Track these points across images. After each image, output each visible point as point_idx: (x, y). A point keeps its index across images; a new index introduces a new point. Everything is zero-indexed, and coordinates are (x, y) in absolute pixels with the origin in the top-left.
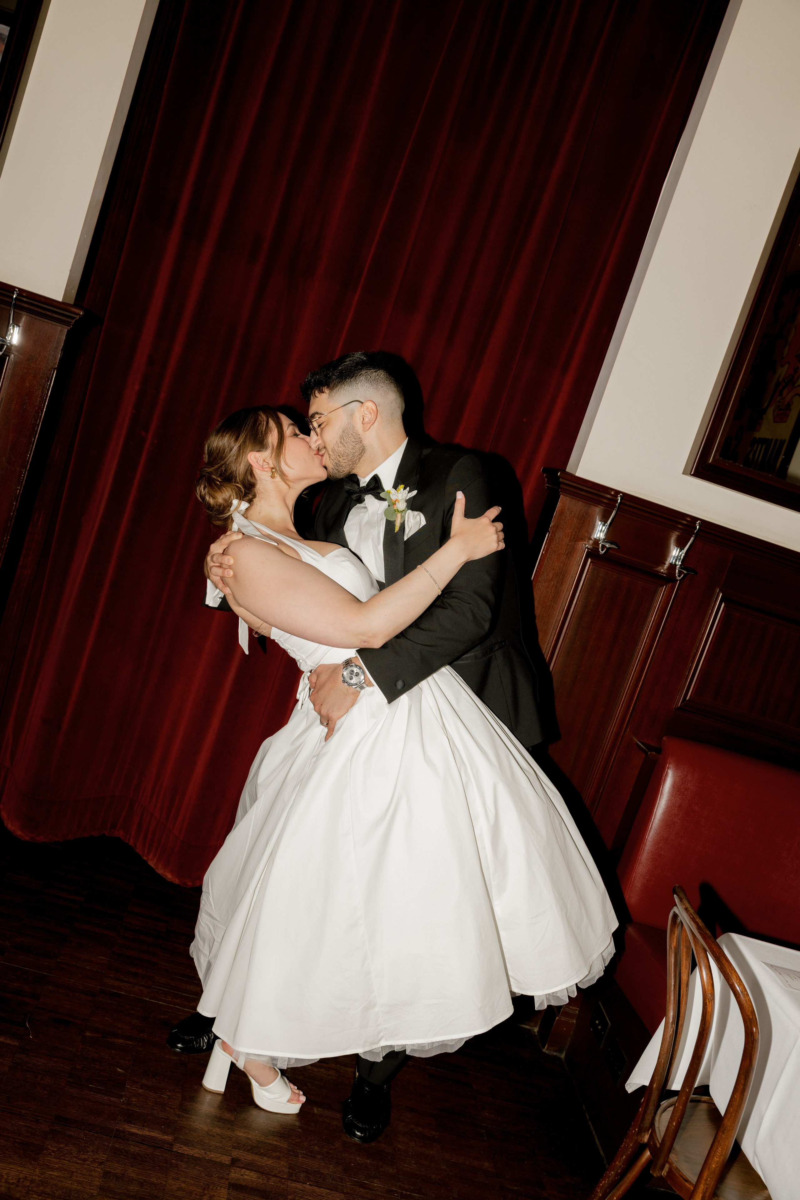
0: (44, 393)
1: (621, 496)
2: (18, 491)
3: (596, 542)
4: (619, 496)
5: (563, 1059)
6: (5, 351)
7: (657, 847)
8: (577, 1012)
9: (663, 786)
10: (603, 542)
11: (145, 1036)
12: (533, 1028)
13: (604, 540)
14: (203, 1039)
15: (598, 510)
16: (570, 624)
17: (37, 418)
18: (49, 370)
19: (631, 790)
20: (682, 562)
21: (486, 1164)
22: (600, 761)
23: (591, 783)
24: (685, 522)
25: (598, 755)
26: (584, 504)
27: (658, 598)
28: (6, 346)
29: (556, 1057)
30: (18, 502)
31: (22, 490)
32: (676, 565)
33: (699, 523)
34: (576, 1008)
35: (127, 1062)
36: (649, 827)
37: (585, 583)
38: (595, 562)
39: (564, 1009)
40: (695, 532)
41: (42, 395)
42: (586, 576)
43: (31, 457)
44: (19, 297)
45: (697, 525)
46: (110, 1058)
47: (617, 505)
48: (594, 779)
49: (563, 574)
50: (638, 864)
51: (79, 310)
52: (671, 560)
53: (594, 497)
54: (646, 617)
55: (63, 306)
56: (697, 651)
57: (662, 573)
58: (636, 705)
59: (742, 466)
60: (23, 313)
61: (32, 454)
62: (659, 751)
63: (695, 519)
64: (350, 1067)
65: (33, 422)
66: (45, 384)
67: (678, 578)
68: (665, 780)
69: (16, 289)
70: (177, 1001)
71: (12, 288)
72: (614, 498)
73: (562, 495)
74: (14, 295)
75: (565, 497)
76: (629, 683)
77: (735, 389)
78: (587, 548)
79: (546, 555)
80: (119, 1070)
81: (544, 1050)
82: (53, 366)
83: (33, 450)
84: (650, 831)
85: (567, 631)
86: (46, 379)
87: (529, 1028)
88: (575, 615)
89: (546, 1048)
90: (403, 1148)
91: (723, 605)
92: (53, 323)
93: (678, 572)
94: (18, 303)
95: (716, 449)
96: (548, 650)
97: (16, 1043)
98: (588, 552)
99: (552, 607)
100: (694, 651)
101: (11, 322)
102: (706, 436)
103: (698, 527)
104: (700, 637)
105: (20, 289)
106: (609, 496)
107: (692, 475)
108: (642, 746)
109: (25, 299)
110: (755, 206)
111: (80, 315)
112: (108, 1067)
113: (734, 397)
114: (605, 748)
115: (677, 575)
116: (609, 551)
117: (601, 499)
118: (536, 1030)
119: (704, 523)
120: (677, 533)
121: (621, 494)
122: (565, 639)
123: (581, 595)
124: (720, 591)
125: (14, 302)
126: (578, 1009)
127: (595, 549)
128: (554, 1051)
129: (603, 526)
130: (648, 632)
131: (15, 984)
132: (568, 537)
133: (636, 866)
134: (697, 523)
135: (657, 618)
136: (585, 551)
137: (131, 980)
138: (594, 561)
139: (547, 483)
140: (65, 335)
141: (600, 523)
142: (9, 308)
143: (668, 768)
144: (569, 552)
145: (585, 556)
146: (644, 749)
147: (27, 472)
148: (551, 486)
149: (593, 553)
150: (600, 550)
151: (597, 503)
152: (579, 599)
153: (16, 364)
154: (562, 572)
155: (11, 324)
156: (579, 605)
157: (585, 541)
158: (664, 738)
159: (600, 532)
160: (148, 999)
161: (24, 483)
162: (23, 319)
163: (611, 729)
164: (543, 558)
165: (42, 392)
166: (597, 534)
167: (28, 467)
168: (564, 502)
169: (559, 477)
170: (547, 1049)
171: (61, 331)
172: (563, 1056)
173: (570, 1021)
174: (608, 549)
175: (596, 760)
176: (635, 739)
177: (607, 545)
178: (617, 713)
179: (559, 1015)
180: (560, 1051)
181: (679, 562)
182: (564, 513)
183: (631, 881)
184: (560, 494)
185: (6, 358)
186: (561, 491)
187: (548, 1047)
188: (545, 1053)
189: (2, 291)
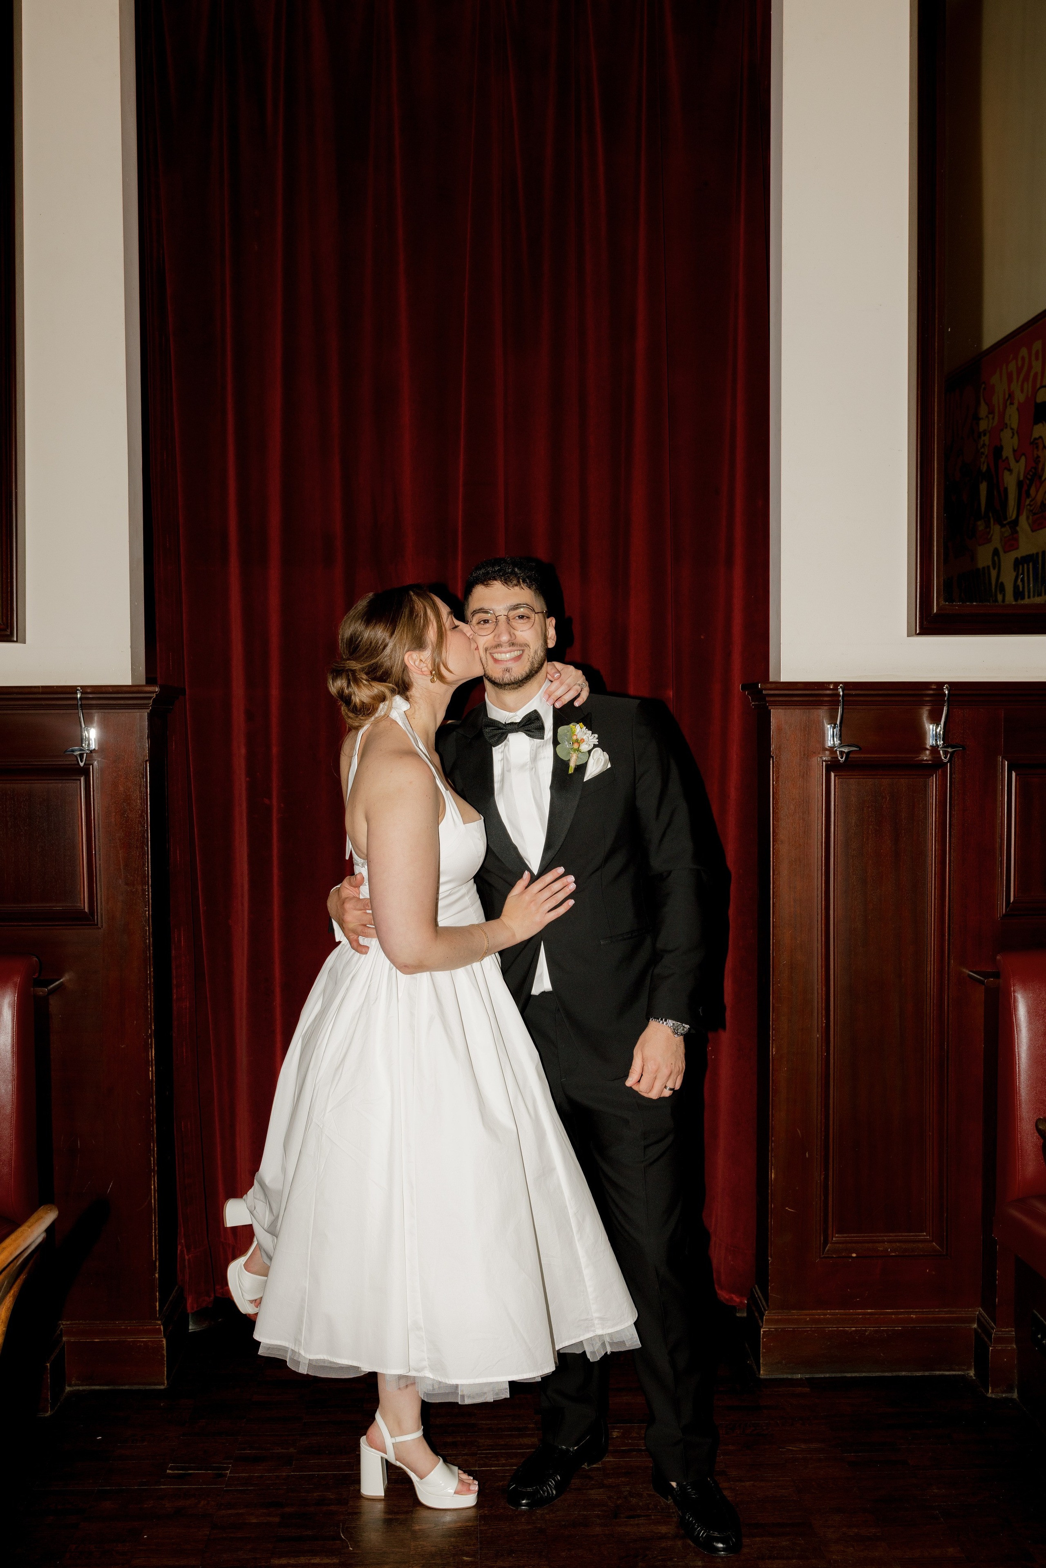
0: (143, 792)
1: (841, 687)
2: (147, 913)
3: (832, 750)
4: (839, 687)
5: (1018, 1400)
6: (86, 760)
7: (1036, 1093)
8: (1014, 1333)
9: (1015, 1016)
10: (839, 748)
11: (487, 1512)
12: (966, 1372)
13: (841, 745)
14: (549, 1485)
15: (822, 713)
16: (836, 858)
17: (143, 823)
18: (141, 765)
19: (983, 1034)
20: (943, 740)
21: (951, 1550)
22: (932, 1011)
23: (930, 1042)
24: (931, 692)
25: (926, 1005)
26: (802, 711)
27: (931, 792)
28: (85, 754)
29: (1006, 1399)
30: (151, 926)
31: (150, 910)
32: (938, 746)
33: (947, 687)
34: (1010, 1329)
35: (472, 1547)
36: (1016, 1071)
37: (837, 803)
38: (840, 774)
39: (995, 1334)
40: (946, 699)
41: (142, 795)
42: (835, 794)
43: (150, 870)
44: (84, 696)
45: (945, 690)
46: (451, 1547)
47: (840, 699)
48: (931, 1035)
49: (806, 802)
50: (1019, 1121)
51: (154, 686)
52: (930, 742)
53: (811, 699)
54: (926, 818)
55: (136, 689)
56: (1002, 839)
57: (926, 760)
58: (951, 929)
59: (975, 603)
60: (94, 711)
61: (150, 866)
62: (997, 975)
63: (940, 685)
64: (747, 1481)
65: (140, 829)
66: (141, 782)
67: (946, 761)
68: (1015, 1008)
69: (78, 688)
70: (512, 1460)
71: (72, 689)
72: (835, 692)
73: (772, 709)
74: (78, 693)
75: (776, 710)
76: (933, 905)
77: (934, 518)
78: (825, 761)
79: (778, 785)
80: (465, 1558)
81: (989, 1395)
82: (144, 759)
83: (150, 860)
84: (1019, 1075)
85: (836, 867)
86: (141, 776)
87: (962, 1373)
88: (839, 844)
89: (990, 1391)
90: (839, 1558)
91: (1014, 774)
92: (130, 711)
93: (943, 753)
94: (84, 702)
95: (936, 595)
96: (820, 897)
97: (336, 1561)
98: (826, 765)
99: (807, 843)
100: (998, 840)
101: (83, 726)
102: (918, 584)
103: (947, 692)
104: (999, 821)
105: (82, 687)
106: (828, 692)
107: (919, 634)
108: (975, 975)
109: (91, 696)
110: (881, 305)
111: (157, 692)
112: (451, 1559)
113: (935, 528)
114: (932, 993)
115: (943, 758)
116: (850, 756)
117: (821, 699)
118: (972, 1373)
119: (953, 685)
120: (928, 708)
121: (841, 685)
122: (836, 877)
123: (836, 819)
124: (1004, 758)
125: (80, 703)
126: (1013, 1329)
127: (834, 759)
128: (1003, 1392)
129: (833, 729)
130: (934, 837)
131: (315, 1495)
132: (797, 756)
133: (1018, 1124)
134: (944, 688)
135: (939, 816)
136: (823, 765)
137: (451, 1452)
138: (836, 774)
139: (752, 701)
140: (147, 720)
141: (829, 726)
142: (76, 711)
143: (1014, 992)
144: (804, 772)
145: (825, 771)
146: (978, 979)
147: (150, 888)
148: (757, 703)
149: (832, 766)
150: (839, 758)
151: (819, 704)
153: (102, 771)
154: (804, 798)
155: (84, 728)
156: (839, 832)
157: (819, 753)
158: (998, 958)
159: (831, 737)
160: (477, 1469)
161: (151, 901)
162: (96, 718)
163: (931, 968)
164: (776, 790)
165: (141, 792)
166: (830, 741)
167: (150, 881)
168: (777, 716)
169: (761, 690)
170: (992, 1392)
171: (141, 717)
172: (1015, 1395)
173: (1008, 1347)
174: (848, 754)
175: (926, 1011)
176: (964, 970)
177: (846, 750)
178: (931, 946)
179: (991, 1344)
180: (1010, 1389)
181: (940, 742)
182: (782, 729)
183: (1018, 1145)
184: (769, 709)
185: (90, 768)
186: (769, 705)
187: (992, 1390)
188: (991, 1398)
189: (62, 696)
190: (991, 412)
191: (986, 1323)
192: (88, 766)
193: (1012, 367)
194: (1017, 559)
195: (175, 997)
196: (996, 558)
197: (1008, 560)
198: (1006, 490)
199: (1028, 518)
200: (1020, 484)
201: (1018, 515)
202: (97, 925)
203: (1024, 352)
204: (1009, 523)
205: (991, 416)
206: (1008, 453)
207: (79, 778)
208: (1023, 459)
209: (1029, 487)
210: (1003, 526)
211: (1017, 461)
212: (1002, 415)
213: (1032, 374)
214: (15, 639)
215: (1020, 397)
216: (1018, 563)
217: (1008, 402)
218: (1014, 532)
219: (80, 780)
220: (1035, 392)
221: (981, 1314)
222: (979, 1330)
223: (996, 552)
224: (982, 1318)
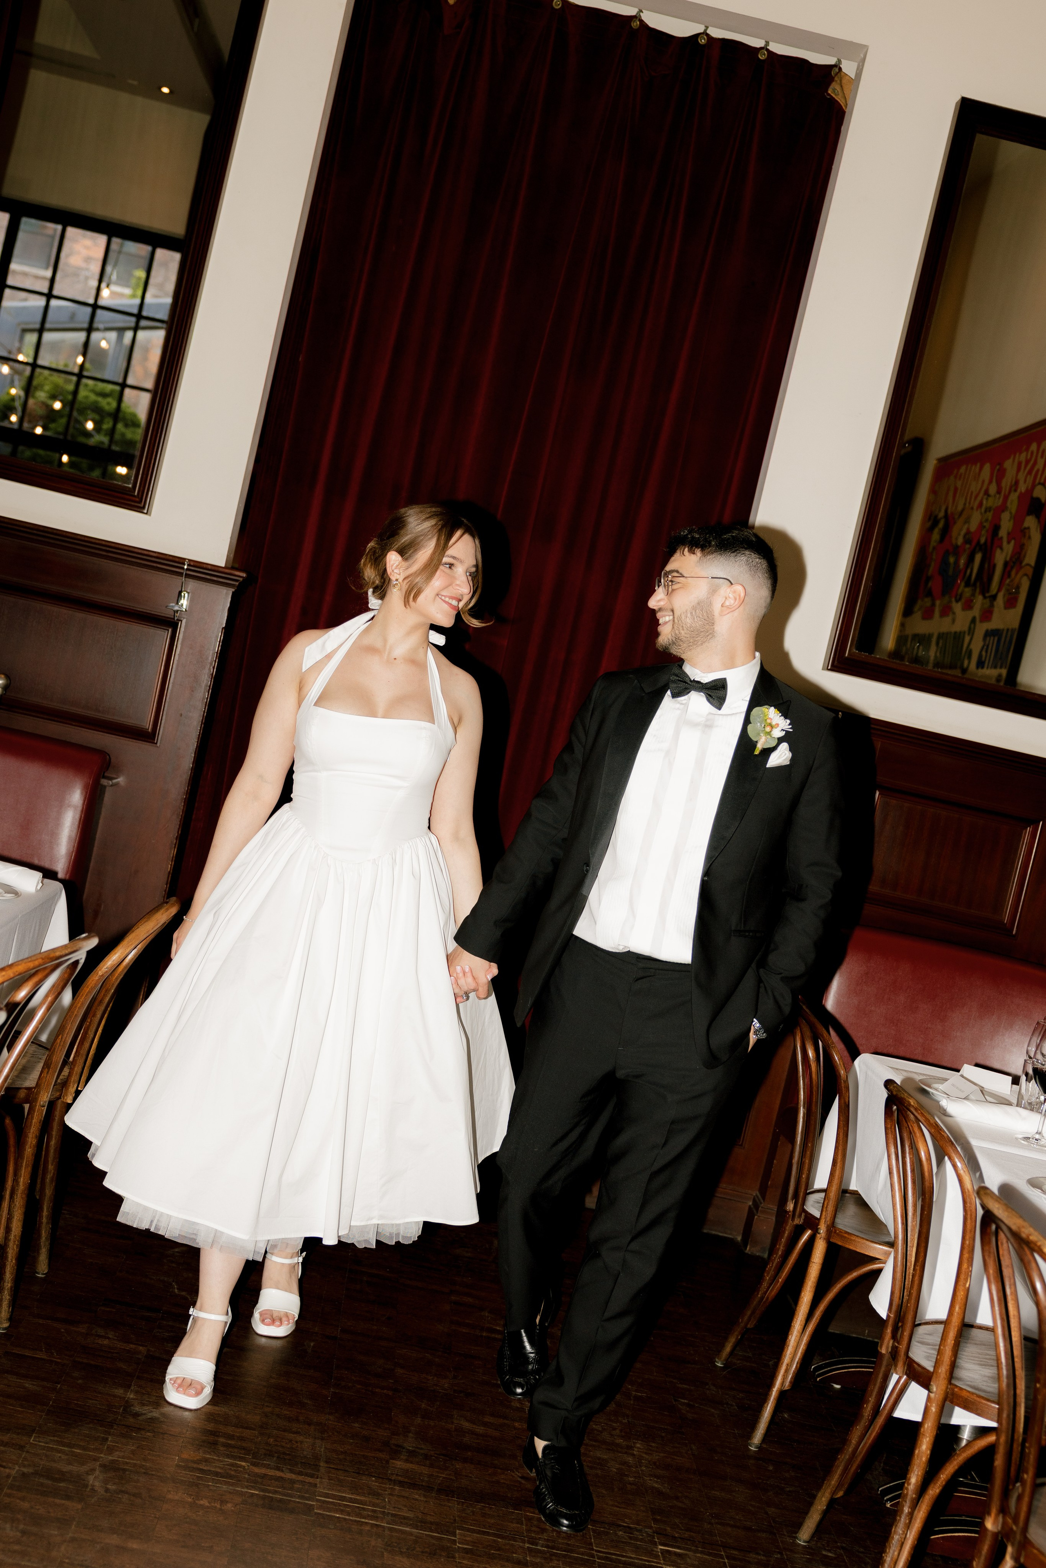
0: (215, 651)
5: (767, 1259)
8: (776, 1210)
17: (209, 674)
18: (218, 631)
29: (758, 1256)
39: (762, 1207)
41: (213, 654)
44: (181, 566)
51: (242, 572)
55: (226, 571)
60: (191, 580)
65: (206, 678)
69: (186, 560)
71: (181, 561)
74: (184, 564)
77: (862, 585)
82: (221, 627)
86: (216, 638)
92: (219, 586)
94: (188, 572)
95: (850, 643)
101: (182, 590)
105: (189, 560)
107: (830, 670)
109: (193, 568)
111: (241, 576)
113: (861, 593)
118: (739, 1238)
125: (185, 572)
128: (757, 1253)
140: (230, 597)
142: (182, 578)
162: (192, 586)
165: (213, 651)
170: (749, 1250)
171: (226, 593)
172: (766, 1256)
179: (757, 1214)
185: (178, 623)
187: (750, 1248)
188: (748, 1254)
189: (171, 563)
190: (999, 492)
191: (758, 1201)
192: (178, 621)
193: (1023, 457)
194: (987, 631)
195: (194, 816)
196: (972, 626)
197: (981, 628)
198: (995, 566)
199: (1004, 595)
200: (1006, 564)
201: (999, 590)
202: (156, 743)
203: (1034, 447)
204: (990, 597)
205: (998, 496)
206: (1003, 533)
207: (168, 629)
208: (1013, 542)
209: (1012, 568)
210: (985, 597)
211: (1009, 542)
212: (1006, 498)
213: (1035, 469)
214: (145, 511)
215: (1022, 488)
216: (988, 634)
217: (1013, 488)
218: (992, 606)
219: (168, 630)
220: (1034, 486)
221: (757, 1195)
222: (752, 1206)
223: (973, 620)
224: (756, 1198)
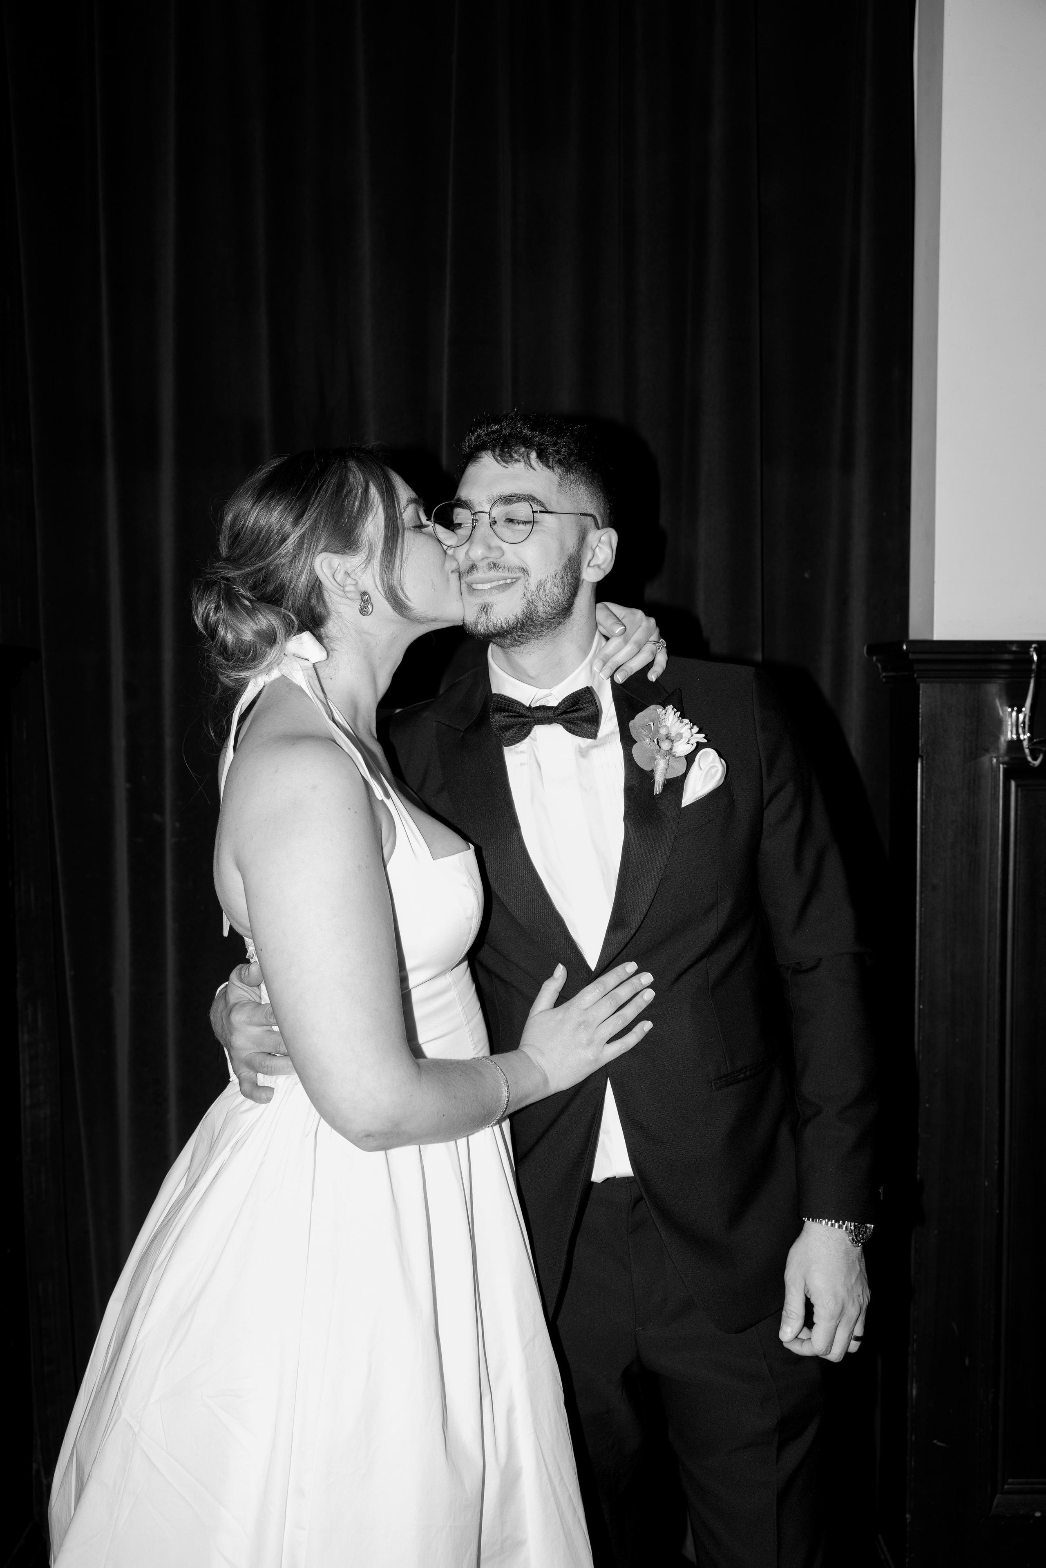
1: (1035, 648)
3: (1014, 747)
4: (1032, 649)
15: (994, 690)
26: (969, 685)
37: (1019, 828)
38: (1026, 783)
42: (1016, 815)
47: (1034, 667)
49: (974, 827)
53: (983, 667)
72: (1020, 656)
73: (922, 682)
75: (930, 685)
78: (1006, 764)
79: (933, 803)
98: (1005, 768)
99: (975, 892)
106: (1007, 657)
117: (994, 667)
121: (1034, 646)
127: (1018, 762)
129: (1017, 714)
132: (959, 754)
136: (998, 769)
138: (1022, 783)
139: (884, 672)
141: (1009, 710)
144: (970, 778)
145: (1003, 778)
148: (892, 674)
149: (1015, 769)
150: (1029, 759)
151: (990, 675)
152: (1018, 860)
154: (970, 823)
157: (991, 752)
159: (1016, 726)
166: (1010, 732)
168: (931, 694)
169: (907, 653)
182: (936, 715)
184: (918, 683)
186: (918, 677)
